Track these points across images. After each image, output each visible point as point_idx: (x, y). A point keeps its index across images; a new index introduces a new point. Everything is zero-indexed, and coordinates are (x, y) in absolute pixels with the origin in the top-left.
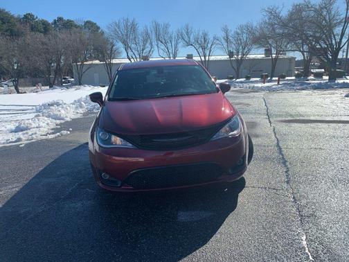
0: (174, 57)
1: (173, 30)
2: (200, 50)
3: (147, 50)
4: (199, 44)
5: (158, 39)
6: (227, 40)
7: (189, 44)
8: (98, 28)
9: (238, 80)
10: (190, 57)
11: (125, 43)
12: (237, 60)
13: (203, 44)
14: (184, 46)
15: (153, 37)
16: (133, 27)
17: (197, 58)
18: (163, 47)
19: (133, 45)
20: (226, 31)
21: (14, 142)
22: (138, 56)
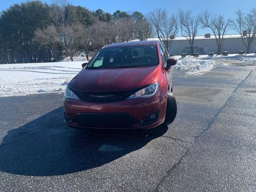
0: (194, 36)
1: (194, 16)
2: (216, 30)
3: (173, 31)
4: (216, 26)
5: (182, 23)
6: (240, 22)
7: (207, 26)
8: (142, 16)
9: (248, 55)
10: (208, 36)
11: (157, 26)
12: (249, 38)
13: (219, 26)
14: (202, 28)
15: (178, 21)
16: (164, 15)
17: (213, 37)
18: (185, 29)
19: (163, 28)
20: (240, 14)
22: (166, 36)
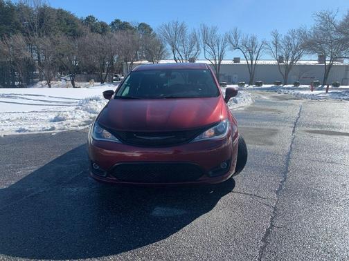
0: (220, 60)
1: (221, 33)
2: (248, 54)
3: (194, 52)
4: (247, 48)
5: (205, 42)
6: (276, 44)
7: (236, 47)
8: (151, 30)
9: (285, 86)
10: (237, 60)
11: (173, 45)
12: (286, 66)
13: (251, 48)
14: (231, 50)
15: (201, 39)
16: (182, 30)
17: (243, 62)
18: (209, 49)
19: (180, 47)
20: (276, 36)
21: (49, 130)
22: (184, 58)
